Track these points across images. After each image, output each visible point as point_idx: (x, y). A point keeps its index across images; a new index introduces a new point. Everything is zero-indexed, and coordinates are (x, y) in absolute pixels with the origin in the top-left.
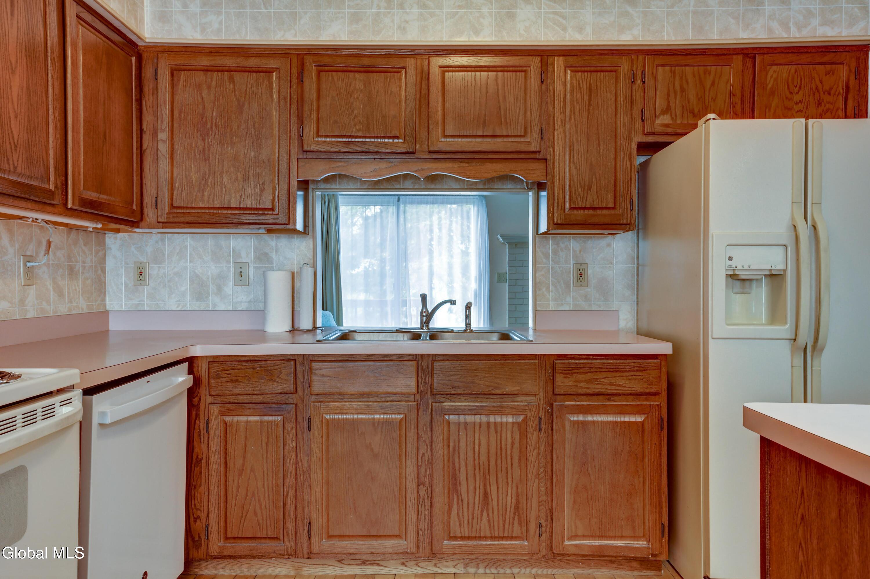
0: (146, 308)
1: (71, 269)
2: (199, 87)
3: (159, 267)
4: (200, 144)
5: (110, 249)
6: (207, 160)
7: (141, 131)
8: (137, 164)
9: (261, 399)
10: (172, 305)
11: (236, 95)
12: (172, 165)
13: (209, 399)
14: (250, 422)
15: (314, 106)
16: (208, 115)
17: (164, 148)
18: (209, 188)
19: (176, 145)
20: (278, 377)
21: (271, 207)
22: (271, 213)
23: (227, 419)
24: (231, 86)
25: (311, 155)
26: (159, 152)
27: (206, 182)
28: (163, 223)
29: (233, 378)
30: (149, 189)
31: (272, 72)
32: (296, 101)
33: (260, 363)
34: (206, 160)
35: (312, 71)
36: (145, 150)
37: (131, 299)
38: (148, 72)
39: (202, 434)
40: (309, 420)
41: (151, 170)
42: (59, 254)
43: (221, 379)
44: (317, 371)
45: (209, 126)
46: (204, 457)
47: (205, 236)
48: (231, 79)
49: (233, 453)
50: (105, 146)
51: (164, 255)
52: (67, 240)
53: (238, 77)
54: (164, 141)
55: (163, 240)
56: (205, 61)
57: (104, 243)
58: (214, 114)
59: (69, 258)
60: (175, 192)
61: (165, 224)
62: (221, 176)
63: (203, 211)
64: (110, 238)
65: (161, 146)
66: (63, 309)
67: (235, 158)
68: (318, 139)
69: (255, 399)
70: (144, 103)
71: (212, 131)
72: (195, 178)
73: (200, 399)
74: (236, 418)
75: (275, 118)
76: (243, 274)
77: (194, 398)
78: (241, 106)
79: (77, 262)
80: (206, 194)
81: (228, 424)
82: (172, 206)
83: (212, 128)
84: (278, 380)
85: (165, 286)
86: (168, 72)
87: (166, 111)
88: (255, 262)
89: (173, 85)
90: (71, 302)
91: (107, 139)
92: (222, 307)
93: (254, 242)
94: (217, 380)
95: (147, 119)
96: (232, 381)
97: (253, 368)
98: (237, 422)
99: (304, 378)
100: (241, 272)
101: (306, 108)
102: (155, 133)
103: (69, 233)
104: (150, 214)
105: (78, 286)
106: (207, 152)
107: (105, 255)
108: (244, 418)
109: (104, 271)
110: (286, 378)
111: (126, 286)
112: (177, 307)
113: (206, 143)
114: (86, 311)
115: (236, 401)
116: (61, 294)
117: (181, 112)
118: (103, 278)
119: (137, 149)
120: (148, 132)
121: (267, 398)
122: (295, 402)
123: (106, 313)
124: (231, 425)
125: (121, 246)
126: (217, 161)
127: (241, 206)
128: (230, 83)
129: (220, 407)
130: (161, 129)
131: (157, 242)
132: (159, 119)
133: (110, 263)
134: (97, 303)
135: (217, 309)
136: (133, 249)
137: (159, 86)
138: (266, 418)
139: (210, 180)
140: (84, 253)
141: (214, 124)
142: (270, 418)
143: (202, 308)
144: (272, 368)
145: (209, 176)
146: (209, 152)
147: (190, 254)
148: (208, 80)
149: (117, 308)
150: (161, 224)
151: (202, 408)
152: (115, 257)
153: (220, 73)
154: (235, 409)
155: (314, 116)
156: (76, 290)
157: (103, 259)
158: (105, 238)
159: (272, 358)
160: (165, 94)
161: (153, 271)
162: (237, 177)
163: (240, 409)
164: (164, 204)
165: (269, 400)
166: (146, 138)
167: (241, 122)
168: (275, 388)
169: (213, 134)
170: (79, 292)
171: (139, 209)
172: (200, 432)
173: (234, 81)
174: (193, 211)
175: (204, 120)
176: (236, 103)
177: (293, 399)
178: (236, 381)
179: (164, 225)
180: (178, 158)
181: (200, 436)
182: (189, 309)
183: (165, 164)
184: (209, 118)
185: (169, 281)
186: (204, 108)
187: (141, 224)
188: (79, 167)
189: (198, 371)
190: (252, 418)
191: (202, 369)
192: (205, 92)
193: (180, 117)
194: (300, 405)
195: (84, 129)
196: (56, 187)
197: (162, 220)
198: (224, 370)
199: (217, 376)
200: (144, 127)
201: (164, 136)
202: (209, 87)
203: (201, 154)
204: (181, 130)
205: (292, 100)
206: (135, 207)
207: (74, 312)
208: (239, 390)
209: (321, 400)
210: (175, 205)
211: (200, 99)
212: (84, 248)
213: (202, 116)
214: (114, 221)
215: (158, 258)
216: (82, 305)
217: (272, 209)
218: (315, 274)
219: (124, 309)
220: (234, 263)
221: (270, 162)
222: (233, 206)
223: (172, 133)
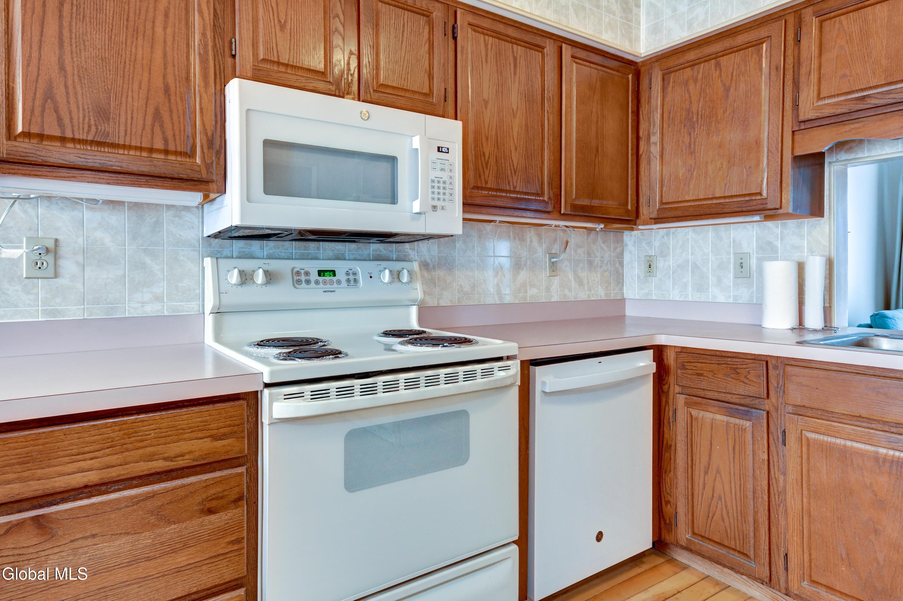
0: (654, 297)
1: (590, 263)
2: (686, 83)
3: (665, 260)
4: (687, 140)
5: (627, 245)
6: (693, 153)
7: (638, 138)
8: (632, 168)
9: (729, 398)
10: (675, 295)
11: (722, 81)
12: (662, 165)
13: (678, 389)
14: (715, 420)
15: (815, 66)
16: (695, 108)
17: (656, 149)
18: (694, 180)
19: (665, 145)
20: (746, 377)
21: (758, 191)
22: (759, 197)
23: (694, 412)
24: (718, 72)
25: (808, 125)
26: (652, 156)
27: (692, 174)
28: (655, 219)
29: (698, 372)
30: (644, 189)
31: (762, 43)
32: (791, 67)
33: (726, 359)
34: (691, 153)
35: (812, 24)
36: (641, 155)
37: (643, 289)
38: (645, 83)
39: (671, 421)
40: (784, 432)
41: (646, 172)
42: (580, 251)
43: (687, 371)
44: (794, 378)
45: (695, 119)
46: (673, 444)
47: (706, 227)
48: (718, 65)
49: (698, 448)
50: (597, 158)
51: (669, 248)
52: (587, 239)
53: (724, 61)
54: (655, 144)
55: (668, 234)
56: (692, 56)
57: (622, 240)
58: (700, 106)
59: (589, 254)
60: (664, 189)
61: (658, 220)
62: (706, 166)
63: (689, 204)
64: (627, 236)
65: (653, 148)
66: (583, 296)
67: (721, 145)
68: (820, 103)
69: (722, 397)
70: (641, 112)
71: (698, 124)
72: (681, 172)
73: (669, 387)
74: (702, 413)
75: (765, 92)
76: (744, 265)
77: (664, 385)
78: (727, 90)
79: (596, 257)
80: (691, 187)
81: (694, 417)
82: (662, 203)
83: (698, 120)
84: (745, 380)
85: (670, 277)
86: (660, 78)
87: (658, 116)
88: (757, 252)
89: (665, 89)
90: (590, 290)
91: (600, 152)
92: (721, 299)
93: (756, 231)
94: (683, 371)
95: (643, 126)
96: (698, 374)
97: (718, 364)
98: (703, 417)
99: (778, 384)
100: (741, 263)
101: (804, 70)
102: (649, 137)
103: (589, 234)
104: (644, 212)
105: (597, 277)
106: (692, 146)
107: (623, 251)
108: (709, 415)
109: (621, 264)
110: (755, 380)
111: (639, 277)
112: (680, 298)
113: (692, 137)
114: (604, 298)
115: (703, 395)
116: (580, 283)
117: (670, 113)
118: (620, 270)
119: (632, 155)
120: (643, 139)
121: (734, 399)
122: (767, 408)
123: (623, 301)
124: (697, 419)
125: (635, 242)
126: (702, 152)
127: (726, 195)
128: (716, 69)
129: (686, 398)
130: (653, 133)
131: (663, 237)
132: (652, 123)
133: (627, 257)
134: (615, 291)
135: (717, 300)
136: (644, 244)
137: (652, 93)
138: (732, 420)
139: (695, 173)
140: (603, 250)
141: (700, 117)
142: (737, 421)
143: (703, 299)
144: (739, 366)
145: (694, 169)
146: (695, 145)
147: (692, 247)
148: (695, 74)
149: (632, 296)
150: (653, 220)
151: (671, 396)
152: (630, 252)
153: (706, 64)
154: (700, 404)
155: (814, 78)
156: (595, 280)
157: (622, 254)
158: (623, 236)
159: (740, 356)
160: (657, 99)
161: (660, 264)
162: (722, 165)
163: (705, 404)
164: (655, 200)
165: (737, 401)
166: (642, 143)
167: (726, 107)
168: (742, 389)
169: (699, 126)
170: (598, 282)
171: (634, 208)
172: (669, 419)
173: (720, 67)
174: (680, 205)
175: (691, 114)
176: (722, 88)
177: (767, 405)
178: (701, 375)
179: (656, 220)
180: (667, 157)
181: (669, 423)
182: (690, 300)
183: (656, 165)
184: (695, 111)
185: (673, 273)
186: (691, 102)
187: (638, 221)
188: (571, 179)
189: (667, 359)
190: (719, 417)
191: (670, 359)
192: (691, 87)
193: (669, 118)
194: (773, 414)
195: (576, 148)
196: (549, 198)
197: (654, 215)
198: (689, 362)
199: (683, 367)
200: (641, 134)
201: (655, 138)
202: (696, 81)
203: (688, 149)
204: (670, 129)
205: (787, 66)
206: (629, 207)
207: (593, 298)
208: (704, 385)
209: (800, 413)
210: (664, 202)
211: (687, 95)
212: (602, 245)
213: (689, 111)
214: (608, 221)
215: (664, 254)
216: (600, 293)
217: (760, 194)
218: (830, 264)
219: (637, 297)
220: (735, 254)
221: (758, 143)
222: (717, 195)
223: (662, 134)
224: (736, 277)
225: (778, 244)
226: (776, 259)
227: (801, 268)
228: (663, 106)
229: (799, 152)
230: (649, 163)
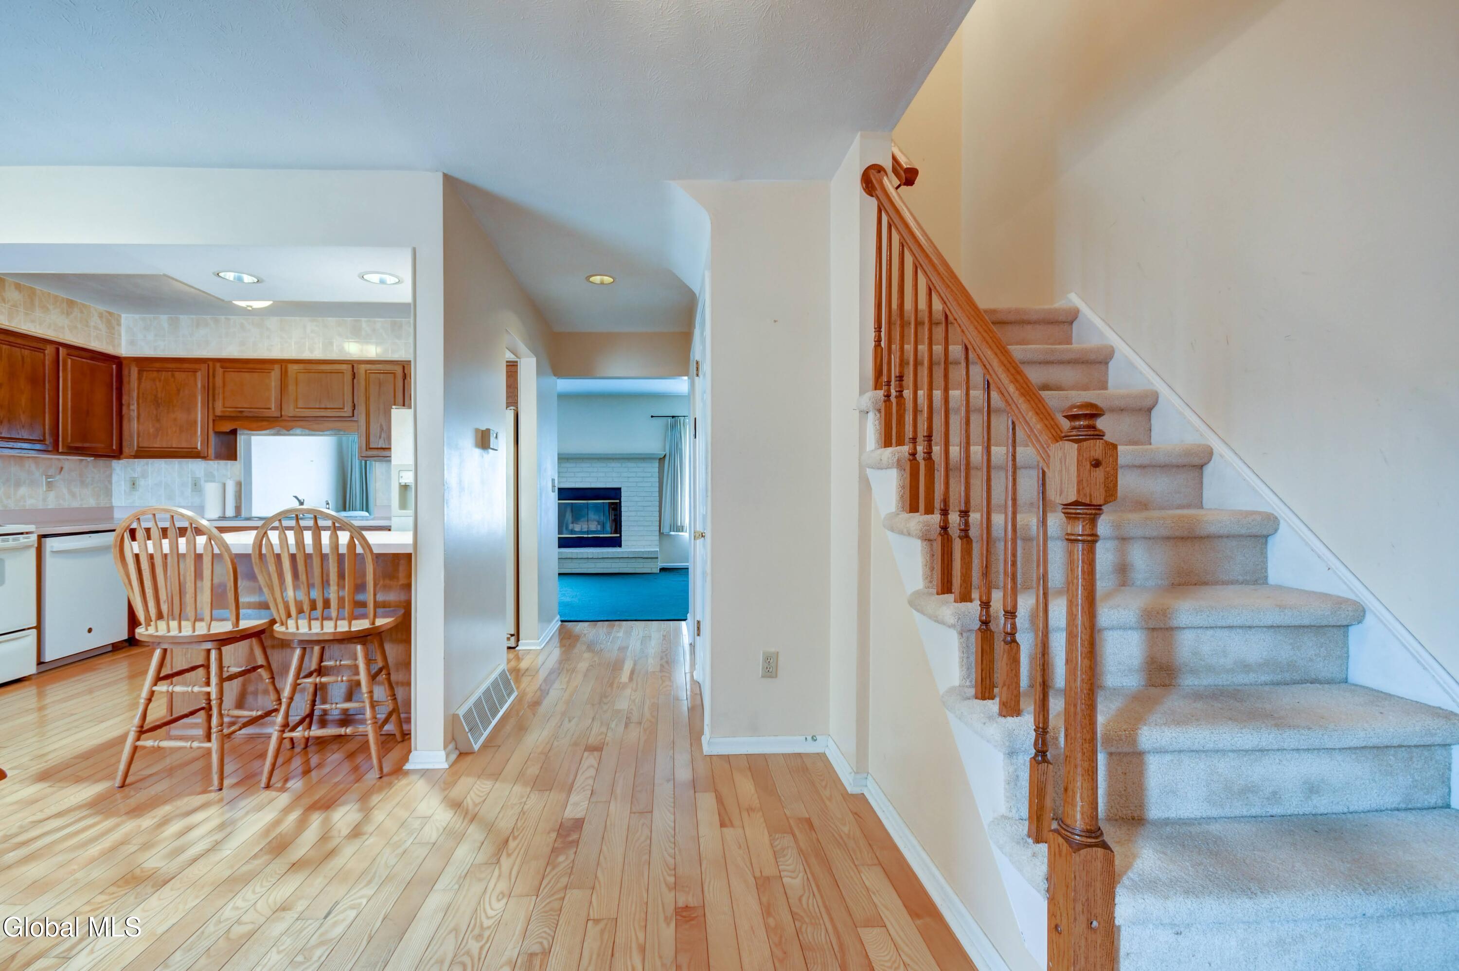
0: (137, 505)
1: (83, 482)
2: (154, 380)
3: (145, 480)
4: (155, 412)
5: (114, 469)
6: (158, 420)
7: (121, 404)
8: (116, 424)
10: (154, 502)
11: (175, 384)
12: (138, 424)
15: (222, 390)
16: (159, 395)
17: (134, 414)
18: (159, 437)
19: (141, 412)
22: (197, 450)
24: (173, 379)
26: (130, 417)
27: (158, 433)
30: (126, 437)
31: (196, 372)
32: (211, 387)
35: (219, 371)
36: (123, 416)
37: (128, 499)
38: (125, 372)
41: (127, 426)
42: (73, 474)
45: (160, 401)
47: (173, 462)
48: (173, 376)
50: (89, 417)
51: (148, 474)
52: (79, 466)
53: (177, 374)
54: (133, 410)
55: (147, 464)
56: (158, 365)
57: (111, 466)
58: (162, 395)
59: (81, 475)
60: (140, 439)
62: (167, 430)
63: (158, 449)
64: (115, 462)
65: (132, 413)
66: (77, 505)
67: (175, 419)
68: (225, 409)
70: (123, 389)
72: (151, 430)
75: (198, 397)
76: (196, 484)
78: (179, 390)
79: (87, 477)
80: (157, 439)
82: (138, 447)
83: (161, 403)
85: (149, 491)
86: (136, 371)
87: (135, 394)
88: (203, 478)
89: (140, 379)
90: (82, 501)
91: (91, 413)
92: (184, 504)
93: (204, 465)
95: (124, 398)
101: (217, 391)
102: (129, 405)
103: (81, 464)
104: (126, 450)
105: (88, 491)
106: (159, 416)
107: (111, 473)
109: (110, 482)
111: (125, 491)
112: (156, 504)
113: (158, 411)
114: (94, 505)
116: (74, 496)
117: (144, 394)
118: (110, 487)
119: (116, 415)
120: (125, 406)
123: (112, 507)
125: (121, 470)
126: (164, 421)
127: (178, 446)
130: (132, 403)
131: (143, 466)
132: (131, 397)
133: (115, 478)
134: (105, 502)
135: (181, 505)
136: (128, 471)
137: (131, 379)
139: (160, 432)
140: (93, 474)
141: (162, 401)
145: (160, 430)
147: (164, 474)
148: (160, 376)
149: (119, 505)
150: (134, 456)
152: (117, 473)
153: (165, 371)
155: (221, 396)
156: (86, 494)
157: (110, 476)
158: (111, 463)
160: (134, 384)
161: (141, 483)
162: (176, 430)
164: (134, 443)
166: (124, 408)
167: (178, 400)
169: (162, 406)
170: (89, 495)
171: (118, 448)
173: (175, 377)
174: (151, 449)
175: (157, 398)
176: (176, 388)
179: (136, 457)
180: (141, 419)
183: (135, 424)
184: (159, 398)
185: (151, 488)
186: (157, 392)
187: (121, 456)
188: (67, 430)
192: (158, 383)
193: (143, 397)
196: (50, 442)
197: (134, 454)
200: (123, 402)
201: (134, 407)
202: (160, 381)
203: (156, 418)
204: (144, 404)
205: (209, 386)
206: (114, 448)
207: (84, 506)
210: (140, 446)
211: (155, 387)
212: (94, 470)
213: (156, 396)
214: (97, 456)
215: (144, 475)
216: (91, 502)
217: (197, 448)
218: (239, 484)
219: (123, 505)
220: (192, 478)
221: (196, 422)
222: (174, 446)
223: (138, 404)
224: (192, 491)
225: (216, 473)
226: (214, 481)
227: (224, 485)
228: (139, 388)
229: (217, 430)
230: (129, 421)
